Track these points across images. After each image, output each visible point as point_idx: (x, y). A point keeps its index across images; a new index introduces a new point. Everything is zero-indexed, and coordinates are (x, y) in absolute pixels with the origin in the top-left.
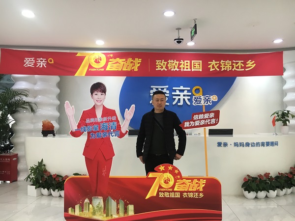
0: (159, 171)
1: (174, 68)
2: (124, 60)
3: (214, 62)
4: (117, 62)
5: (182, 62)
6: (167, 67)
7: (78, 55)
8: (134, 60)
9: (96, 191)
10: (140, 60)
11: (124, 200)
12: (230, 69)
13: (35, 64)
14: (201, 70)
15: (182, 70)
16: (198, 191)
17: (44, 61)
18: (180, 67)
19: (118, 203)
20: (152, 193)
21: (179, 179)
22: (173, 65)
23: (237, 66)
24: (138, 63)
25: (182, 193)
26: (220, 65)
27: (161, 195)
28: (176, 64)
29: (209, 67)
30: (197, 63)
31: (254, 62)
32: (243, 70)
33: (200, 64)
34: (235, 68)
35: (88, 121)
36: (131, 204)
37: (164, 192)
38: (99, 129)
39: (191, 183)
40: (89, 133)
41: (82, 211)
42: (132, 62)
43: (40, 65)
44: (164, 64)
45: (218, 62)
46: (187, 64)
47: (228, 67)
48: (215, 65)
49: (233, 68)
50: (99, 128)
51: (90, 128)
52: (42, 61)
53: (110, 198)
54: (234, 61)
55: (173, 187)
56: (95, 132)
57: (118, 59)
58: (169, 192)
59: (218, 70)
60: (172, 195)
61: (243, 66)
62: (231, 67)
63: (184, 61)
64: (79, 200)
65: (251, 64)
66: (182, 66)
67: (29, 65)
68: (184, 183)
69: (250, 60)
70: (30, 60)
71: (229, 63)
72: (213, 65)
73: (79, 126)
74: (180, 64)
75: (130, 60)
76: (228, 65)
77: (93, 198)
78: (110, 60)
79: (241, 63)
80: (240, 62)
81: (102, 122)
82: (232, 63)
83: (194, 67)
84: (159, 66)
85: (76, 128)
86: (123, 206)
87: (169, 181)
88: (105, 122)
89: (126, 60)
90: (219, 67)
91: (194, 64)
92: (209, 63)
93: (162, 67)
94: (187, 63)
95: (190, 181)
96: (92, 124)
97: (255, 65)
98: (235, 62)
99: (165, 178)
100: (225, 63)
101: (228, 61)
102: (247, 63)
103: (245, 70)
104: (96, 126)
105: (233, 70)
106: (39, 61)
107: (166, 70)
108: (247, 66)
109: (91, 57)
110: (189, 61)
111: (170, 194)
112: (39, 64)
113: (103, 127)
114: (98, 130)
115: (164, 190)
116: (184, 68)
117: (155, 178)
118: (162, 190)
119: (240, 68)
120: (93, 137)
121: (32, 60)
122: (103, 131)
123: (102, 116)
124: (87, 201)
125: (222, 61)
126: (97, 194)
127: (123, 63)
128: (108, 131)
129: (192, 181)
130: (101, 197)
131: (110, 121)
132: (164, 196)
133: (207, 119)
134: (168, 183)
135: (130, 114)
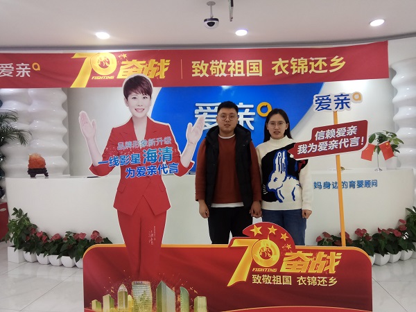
0: (251, 236)
1: (220, 72)
2: (144, 62)
3: (280, 62)
4: (134, 66)
5: (231, 63)
6: (209, 72)
7: (75, 57)
8: (159, 62)
9: (139, 271)
10: (168, 62)
11: (188, 288)
12: (306, 71)
13: (15, 73)
14: (261, 75)
15: (232, 76)
16: (326, 274)
17: (26, 68)
18: (229, 70)
19: (178, 294)
20: (240, 275)
21: (289, 251)
22: (218, 68)
23: (316, 65)
24: (166, 66)
25: (295, 276)
26: (290, 65)
27: (256, 279)
28: (222, 66)
29: (273, 69)
30: (254, 64)
31: (342, 58)
32: (326, 71)
33: (258, 66)
34: (313, 70)
35: (121, 146)
36: (201, 295)
37: (261, 274)
38: (142, 160)
39: (311, 259)
40: (123, 168)
41: (116, 306)
42: (155, 66)
43: (21, 74)
44: (204, 67)
45: (287, 61)
46: (239, 66)
47: (303, 67)
48: (282, 66)
49: (310, 69)
50: (142, 158)
51: (126, 159)
52: (23, 67)
53: (163, 284)
54: (311, 59)
55: (279, 265)
56: (134, 167)
57: (134, 61)
58: (271, 274)
59: (287, 73)
60: (277, 281)
61: (326, 65)
62: (307, 67)
63: (234, 62)
64: (109, 287)
65: (338, 63)
66: (231, 69)
67: (5, 75)
68: (298, 259)
69: (337, 57)
70: (7, 67)
71: (303, 61)
72: (279, 66)
73: (106, 156)
74: (228, 67)
75: (153, 62)
76: (303, 65)
77: (133, 284)
78: (123, 63)
79: (323, 60)
80: (321, 59)
81: (146, 148)
82: (309, 61)
83: (250, 70)
84: (196, 71)
85: (101, 159)
86: (187, 299)
87: (271, 253)
88: (152, 147)
89: (147, 63)
90: (289, 69)
91: (250, 66)
92: (273, 63)
93: (201, 72)
94: (239, 64)
95: (311, 254)
96: (128, 151)
97: (344, 63)
98: (313, 59)
99: (263, 249)
100: (297, 62)
101: (302, 58)
102: (332, 60)
103: (328, 71)
104: (135, 155)
105: (310, 72)
106: (20, 68)
107: (207, 76)
108: (332, 65)
109: (93, 60)
110: (242, 62)
111: (272, 279)
112: (20, 72)
113: (148, 157)
114: (139, 162)
115: (262, 270)
116: (234, 72)
117: (244, 249)
118: (258, 270)
119: (321, 68)
120: (132, 175)
121: (10, 67)
122: (148, 164)
123: (147, 138)
124: (122, 288)
125: (293, 59)
126: (140, 276)
127: (142, 66)
128: (157, 164)
129: (315, 255)
130: (148, 282)
131: (160, 146)
132: (261, 281)
133: (342, 137)
134: (268, 258)
135: (197, 133)
